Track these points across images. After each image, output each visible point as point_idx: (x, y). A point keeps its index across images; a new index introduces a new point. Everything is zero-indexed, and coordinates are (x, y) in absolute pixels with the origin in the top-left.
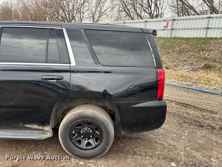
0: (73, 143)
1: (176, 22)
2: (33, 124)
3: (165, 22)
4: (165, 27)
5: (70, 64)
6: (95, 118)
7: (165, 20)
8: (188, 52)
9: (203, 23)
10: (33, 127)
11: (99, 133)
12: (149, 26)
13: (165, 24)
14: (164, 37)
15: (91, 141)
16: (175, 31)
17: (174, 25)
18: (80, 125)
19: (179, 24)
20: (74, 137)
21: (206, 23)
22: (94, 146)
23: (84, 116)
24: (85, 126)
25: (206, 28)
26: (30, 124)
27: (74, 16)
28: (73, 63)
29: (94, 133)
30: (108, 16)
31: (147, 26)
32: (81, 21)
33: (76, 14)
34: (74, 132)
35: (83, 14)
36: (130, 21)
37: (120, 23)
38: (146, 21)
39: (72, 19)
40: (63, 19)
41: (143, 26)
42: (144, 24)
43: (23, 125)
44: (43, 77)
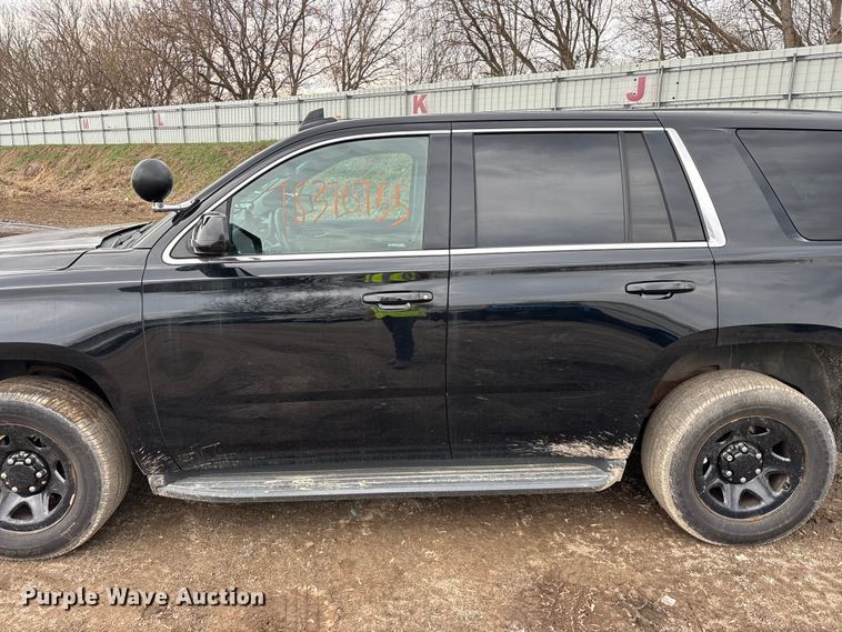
0: (704, 497)
1: (674, 77)
2: (581, 439)
4: (631, 97)
5: (706, 240)
7: (630, 73)
9: (775, 80)
10: (572, 451)
11: (788, 460)
12: (571, 95)
13: (631, 86)
15: (754, 486)
18: (727, 436)
20: (706, 476)
21: (787, 80)
22: (767, 501)
24: (740, 438)
25: (786, 96)
26: (569, 440)
27: (267, 64)
28: (717, 239)
29: (767, 460)
30: (395, 61)
31: (562, 96)
32: (296, 84)
33: (273, 60)
34: (705, 461)
35: (303, 56)
36: (496, 80)
37: (460, 89)
38: (560, 80)
39: (261, 78)
40: (225, 80)
41: (547, 98)
42: (550, 89)
43: (545, 445)
44: (630, 288)
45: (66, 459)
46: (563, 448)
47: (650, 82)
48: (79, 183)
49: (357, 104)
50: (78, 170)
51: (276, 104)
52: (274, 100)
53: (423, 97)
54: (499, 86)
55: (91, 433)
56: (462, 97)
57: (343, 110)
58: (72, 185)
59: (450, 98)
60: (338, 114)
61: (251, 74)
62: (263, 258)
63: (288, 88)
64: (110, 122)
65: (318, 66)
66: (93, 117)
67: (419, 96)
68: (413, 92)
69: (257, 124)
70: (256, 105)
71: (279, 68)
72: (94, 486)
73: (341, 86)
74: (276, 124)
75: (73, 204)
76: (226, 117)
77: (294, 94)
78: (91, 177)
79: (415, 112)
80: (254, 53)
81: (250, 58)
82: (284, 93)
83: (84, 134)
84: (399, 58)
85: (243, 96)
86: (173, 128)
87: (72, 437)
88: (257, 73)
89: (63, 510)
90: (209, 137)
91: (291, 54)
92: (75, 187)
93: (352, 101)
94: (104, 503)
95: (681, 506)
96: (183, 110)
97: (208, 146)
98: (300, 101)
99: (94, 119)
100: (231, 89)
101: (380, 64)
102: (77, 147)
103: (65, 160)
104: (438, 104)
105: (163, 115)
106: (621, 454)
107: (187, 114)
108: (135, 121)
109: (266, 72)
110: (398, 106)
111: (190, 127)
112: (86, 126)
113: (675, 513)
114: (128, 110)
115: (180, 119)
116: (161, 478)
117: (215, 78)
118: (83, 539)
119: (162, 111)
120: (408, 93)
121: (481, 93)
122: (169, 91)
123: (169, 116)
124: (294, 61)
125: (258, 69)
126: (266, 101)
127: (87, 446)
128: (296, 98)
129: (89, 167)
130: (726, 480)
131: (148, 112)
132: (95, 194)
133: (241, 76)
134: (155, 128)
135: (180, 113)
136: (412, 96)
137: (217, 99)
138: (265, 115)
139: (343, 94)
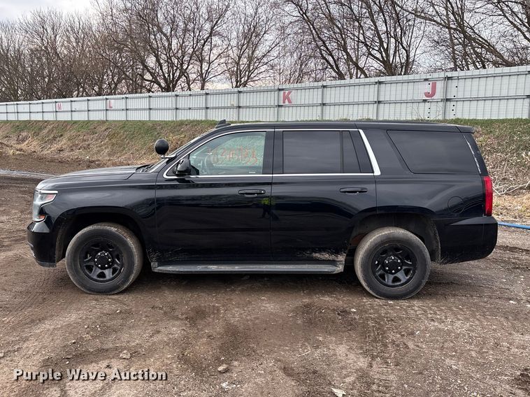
0: (376, 277)
1: (455, 83)
2: (324, 251)
3: (427, 83)
4: (427, 94)
5: (373, 173)
6: (408, 240)
7: (426, 80)
8: (492, 154)
9: (521, 85)
10: (322, 257)
11: (411, 263)
12: (388, 93)
13: (427, 88)
14: (427, 119)
15: (399, 274)
16: (454, 103)
17: (449, 90)
18: (385, 252)
19: (461, 88)
20: (377, 269)
22: (403, 281)
23: (394, 238)
24: (391, 253)
26: (320, 251)
27: (185, 67)
28: (377, 172)
29: (403, 264)
30: (272, 67)
31: (382, 93)
32: (204, 81)
33: (188, 65)
34: (377, 262)
35: (210, 63)
36: (338, 82)
37: (314, 88)
38: (380, 83)
39: (180, 77)
40: (156, 78)
41: (372, 94)
42: (374, 89)
43: (311, 254)
44: (342, 190)
45: (121, 253)
46: (317, 255)
47: (440, 85)
48: (55, 146)
49: (245, 97)
50: (54, 138)
51: (190, 95)
52: (189, 93)
53: (289, 93)
54: (340, 86)
55: (131, 243)
56: (316, 93)
57: (235, 100)
58: (50, 148)
59: (307, 94)
60: (232, 103)
61: (173, 75)
62: (199, 176)
63: (199, 84)
64: (76, 106)
65: (220, 70)
66: (65, 102)
67: (287, 92)
68: (283, 89)
69: (177, 109)
70: (177, 96)
71: (193, 71)
72: (131, 264)
73: (235, 84)
74: (190, 109)
75: (52, 161)
76: (155, 103)
77: (202, 88)
78: (63, 142)
79: (284, 102)
80: (176, 60)
81: (173, 64)
82: (196, 87)
83: (58, 113)
84: (275, 65)
85: (167, 89)
86: (119, 110)
87: (125, 244)
88: (177, 74)
89: (118, 274)
90: (144, 116)
91: (201, 61)
92: (53, 149)
93: (242, 94)
94: (134, 272)
95: (366, 281)
96: (126, 98)
97: (143, 123)
98: (207, 94)
99: (65, 104)
100: (159, 84)
101: (263, 69)
102: (54, 122)
103: (45, 131)
104: (299, 97)
105: (112, 101)
106: (341, 258)
107: (128, 101)
108: (93, 105)
109: (183, 73)
110: (273, 99)
111: (131, 110)
112: (60, 108)
113: (364, 284)
114: (89, 98)
115: (124, 104)
116: (156, 264)
117: (148, 76)
118: (125, 286)
119: (111, 99)
120: (280, 90)
121: (327, 91)
122: (116, 85)
123: (116, 102)
124: (203, 67)
125: (178, 71)
126: (184, 93)
127: (130, 248)
128: (204, 92)
129: (62, 135)
130: (386, 271)
131: (103, 99)
132: (66, 154)
133: (166, 75)
134: (107, 110)
135: (124, 100)
136: (282, 92)
137: (149, 91)
138: (182, 103)
139: (236, 90)
